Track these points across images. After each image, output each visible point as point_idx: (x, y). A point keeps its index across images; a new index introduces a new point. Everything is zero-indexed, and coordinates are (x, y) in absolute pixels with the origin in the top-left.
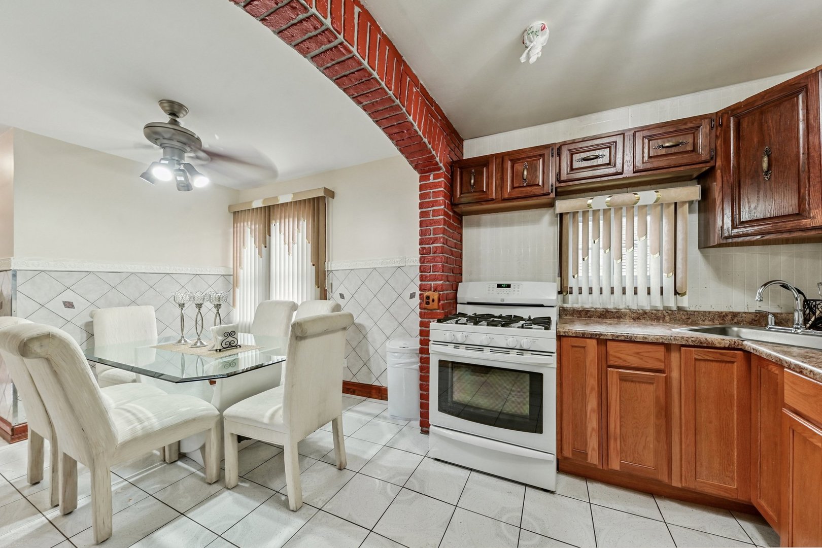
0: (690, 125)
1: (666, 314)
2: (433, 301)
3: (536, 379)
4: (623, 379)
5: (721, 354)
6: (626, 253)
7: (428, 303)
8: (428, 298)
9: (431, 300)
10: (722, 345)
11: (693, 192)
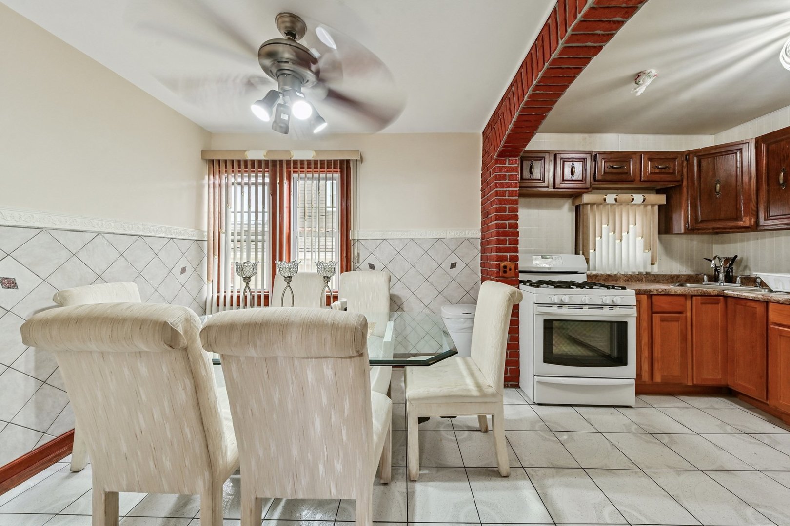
0: (672, 156)
1: (643, 277)
2: (510, 269)
3: (622, 326)
4: (663, 320)
5: (714, 299)
6: (624, 234)
7: (505, 272)
8: (505, 267)
9: (508, 269)
10: (714, 294)
11: (662, 199)
